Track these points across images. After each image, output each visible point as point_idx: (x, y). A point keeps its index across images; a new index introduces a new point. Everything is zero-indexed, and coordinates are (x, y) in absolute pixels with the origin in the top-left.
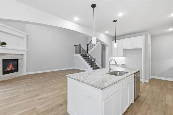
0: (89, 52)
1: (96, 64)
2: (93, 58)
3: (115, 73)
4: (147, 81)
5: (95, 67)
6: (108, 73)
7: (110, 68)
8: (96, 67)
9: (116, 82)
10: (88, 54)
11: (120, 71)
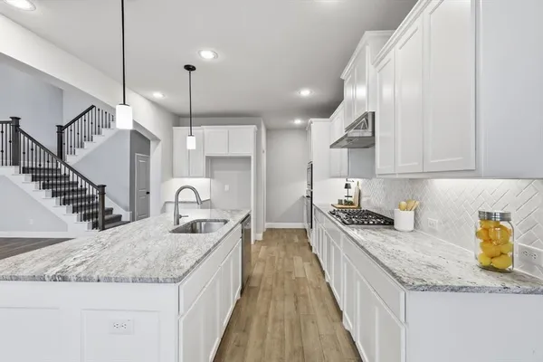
0: (70, 159)
1: (107, 206)
2: (91, 183)
3: (192, 228)
4: (260, 237)
5: (100, 217)
6: (174, 231)
7: (178, 215)
8: (106, 217)
9: (210, 250)
10: (67, 165)
11: (205, 220)
